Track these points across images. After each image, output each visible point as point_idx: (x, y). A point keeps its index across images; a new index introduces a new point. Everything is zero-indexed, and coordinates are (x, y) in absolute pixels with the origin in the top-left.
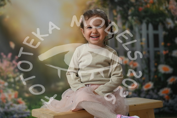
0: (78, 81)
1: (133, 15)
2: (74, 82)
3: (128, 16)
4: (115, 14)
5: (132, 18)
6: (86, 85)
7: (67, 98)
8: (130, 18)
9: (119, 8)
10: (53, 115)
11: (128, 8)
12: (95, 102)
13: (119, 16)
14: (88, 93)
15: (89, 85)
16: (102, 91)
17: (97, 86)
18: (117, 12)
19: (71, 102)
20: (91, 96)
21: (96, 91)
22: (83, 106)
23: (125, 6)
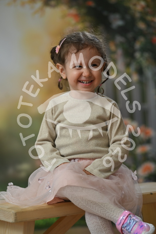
0: (57, 154)
1: (143, 50)
2: (49, 156)
3: (134, 51)
4: (113, 48)
5: (142, 56)
6: (70, 160)
7: (40, 182)
8: (138, 55)
9: (119, 39)
10: (13, 211)
11: (135, 39)
12: (87, 188)
13: (120, 52)
14: (75, 172)
15: (74, 159)
16: (99, 168)
17: (88, 161)
18: (117, 46)
19: (48, 188)
20: (81, 177)
21: (87, 169)
22: (67, 194)
23: (130, 35)
